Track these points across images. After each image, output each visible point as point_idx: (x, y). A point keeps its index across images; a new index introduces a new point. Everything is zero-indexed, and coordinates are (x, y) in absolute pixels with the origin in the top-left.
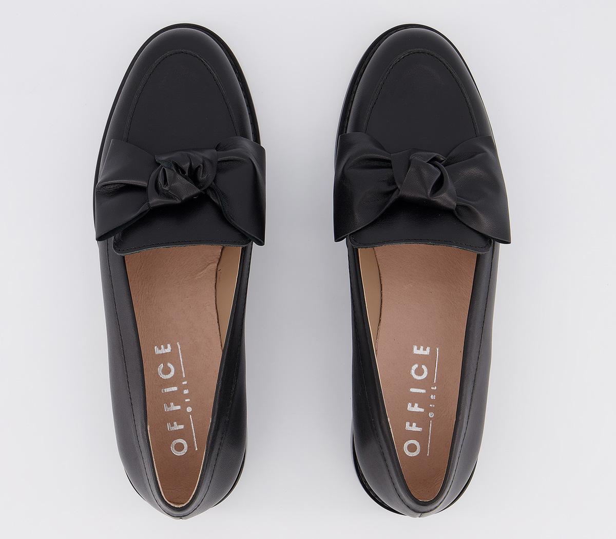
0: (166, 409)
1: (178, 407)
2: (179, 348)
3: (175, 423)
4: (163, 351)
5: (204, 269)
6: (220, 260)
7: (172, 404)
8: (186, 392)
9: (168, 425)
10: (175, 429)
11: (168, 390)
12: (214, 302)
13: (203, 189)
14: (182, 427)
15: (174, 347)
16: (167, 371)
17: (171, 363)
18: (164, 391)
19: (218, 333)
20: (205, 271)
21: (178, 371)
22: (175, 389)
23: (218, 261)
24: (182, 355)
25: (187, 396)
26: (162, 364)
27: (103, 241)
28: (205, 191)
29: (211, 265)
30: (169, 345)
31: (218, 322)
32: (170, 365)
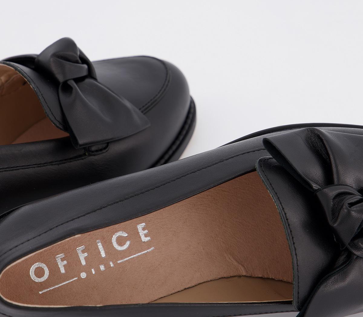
0: (80, 249)
1: (83, 263)
2: (148, 251)
3: (65, 262)
4: (142, 233)
5: (236, 260)
6: (251, 277)
7: (86, 254)
8: (102, 268)
9: (62, 255)
10: (59, 264)
11: (100, 246)
12: (205, 280)
13: (349, 247)
14: (63, 271)
15: (148, 245)
16: (121, 241)
17: (130, 245)
18: (99, 242)
19: (173, 292)
20: (235, 263)
21: (124, 254)
22: (103, 254)
23: (248, 275)
24: (141, 255)
25: (98, 270)
26: (127, 235)
27: (262, 144)
28: (347, 249)
29: (242, 268)
30: (148, 238)
31: (185, 289)
32: (128, 243)
